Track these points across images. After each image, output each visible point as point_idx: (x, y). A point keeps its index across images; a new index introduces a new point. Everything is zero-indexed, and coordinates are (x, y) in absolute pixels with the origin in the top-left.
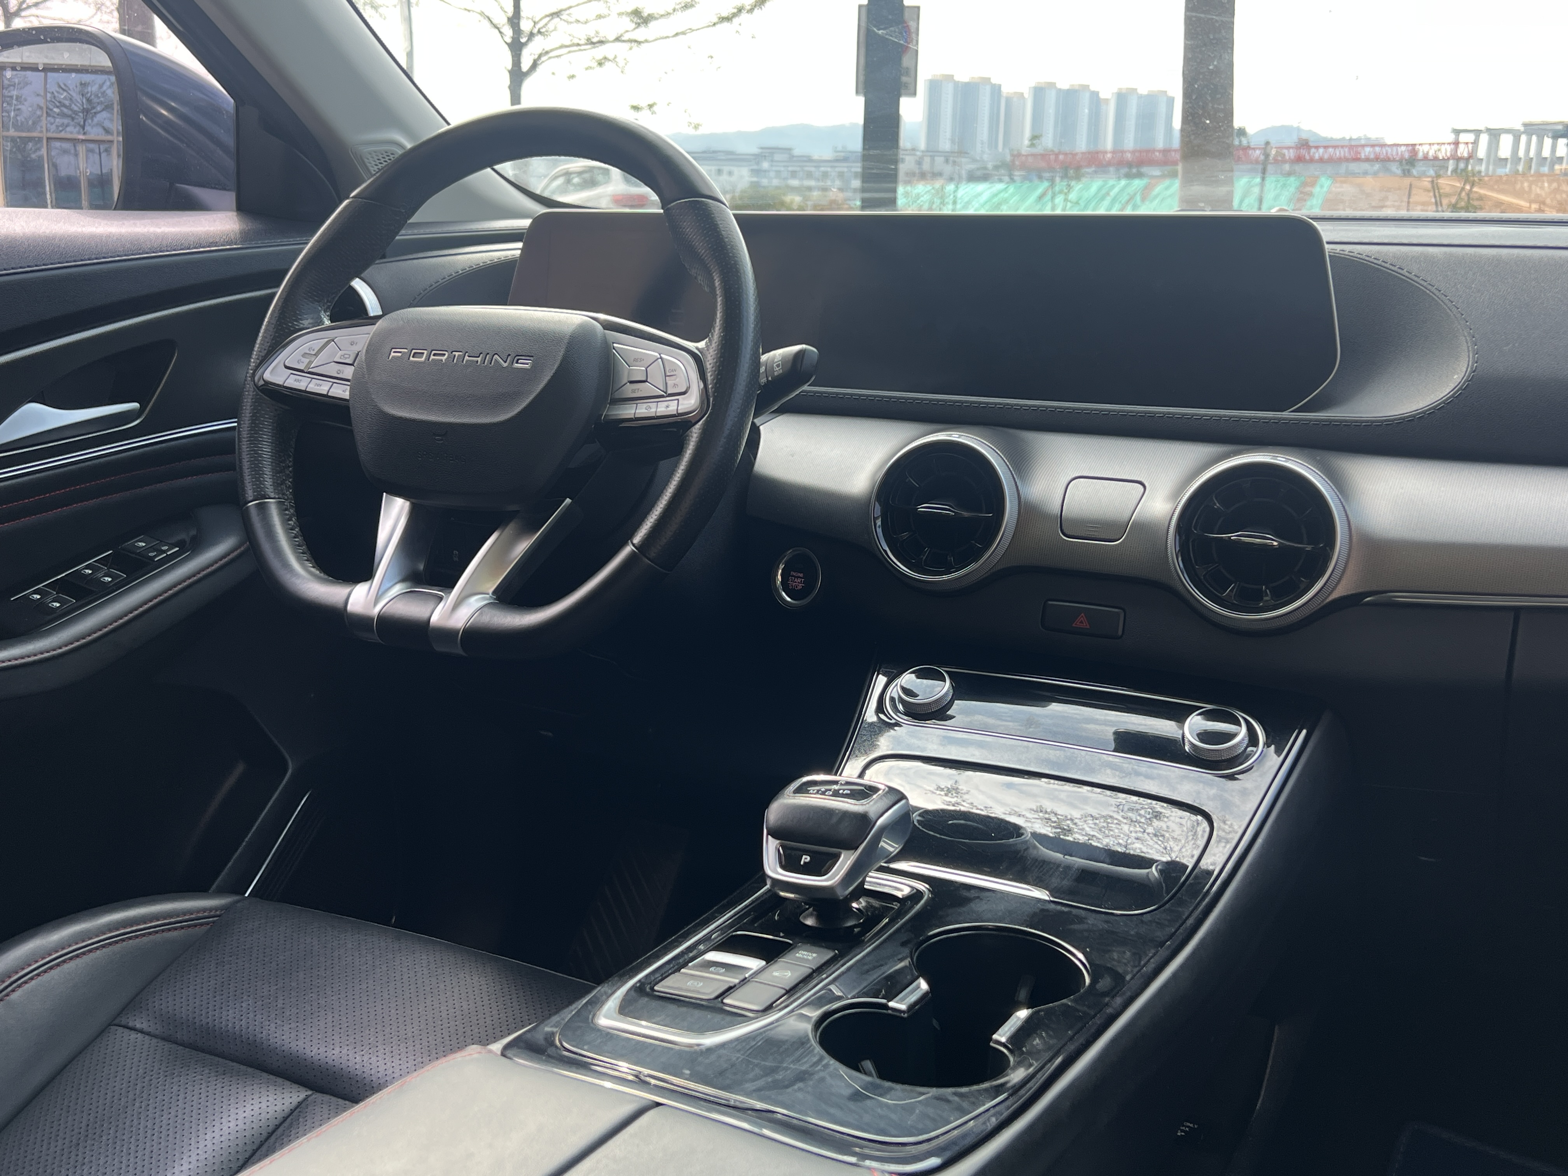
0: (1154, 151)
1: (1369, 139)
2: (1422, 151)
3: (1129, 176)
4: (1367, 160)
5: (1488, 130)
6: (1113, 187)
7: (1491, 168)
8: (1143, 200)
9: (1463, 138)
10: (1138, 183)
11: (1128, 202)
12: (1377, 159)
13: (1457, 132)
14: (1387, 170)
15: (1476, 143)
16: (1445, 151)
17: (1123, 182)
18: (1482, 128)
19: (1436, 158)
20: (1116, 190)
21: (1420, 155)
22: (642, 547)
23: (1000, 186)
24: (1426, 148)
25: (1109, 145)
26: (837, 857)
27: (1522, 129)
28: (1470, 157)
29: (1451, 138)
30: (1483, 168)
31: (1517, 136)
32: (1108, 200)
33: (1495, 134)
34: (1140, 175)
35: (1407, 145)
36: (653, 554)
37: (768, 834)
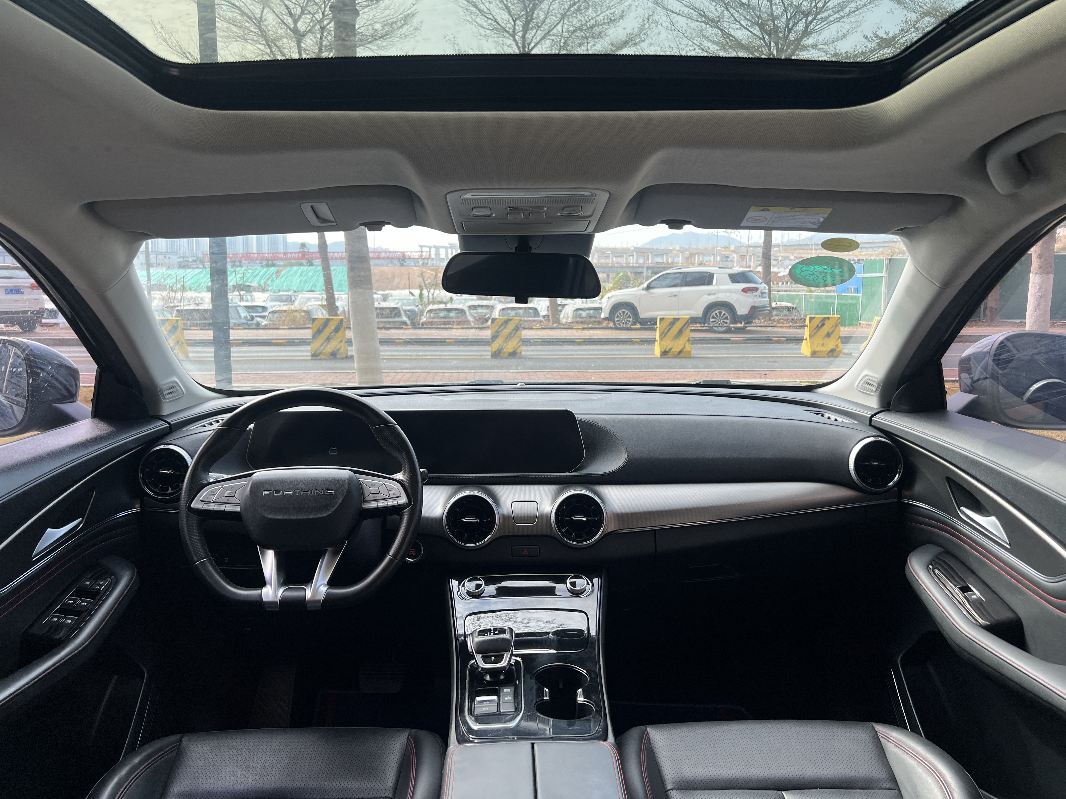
0: (279, 253)
1: (382, 249)
2: (407, 254)
3: (267, 265)
4: (384, 258)
5: (435, 247)
6: (260, 272)
7: (438, 262)
8: (277, 277)
9: (424, 249)
10: (273, 269)
11: (269, 278)
12: (388, 258)
13: (421, 247)
14: (392, 263)
15: (430, 252)
16: (417, 255)
17: (265, 269)
18: (431, 245)
19: (414, 258)
20: (262, 272)
21: (407, 257)
22: (395, 556)
23: (197, 271)
24: (409, 254)
25: (255, 251)
26: (503, 655)
27: (448, 246)
28: (429, 258)
29: (419, 249)
30: (435, 262)
31: (446, 248)
32: (258, 278)
33: (437, 248)
34: (273, 265)
35: (402, 252)
36: (398, 558)
37: (476, 653)
